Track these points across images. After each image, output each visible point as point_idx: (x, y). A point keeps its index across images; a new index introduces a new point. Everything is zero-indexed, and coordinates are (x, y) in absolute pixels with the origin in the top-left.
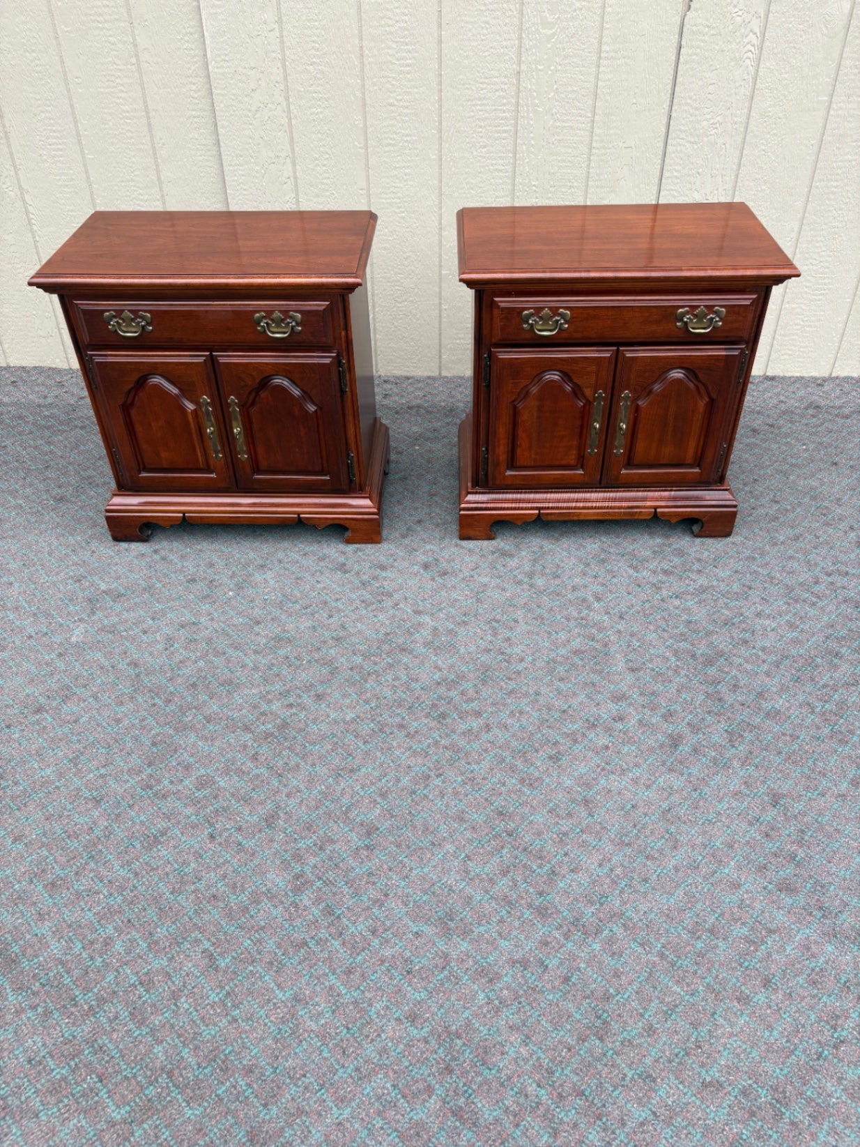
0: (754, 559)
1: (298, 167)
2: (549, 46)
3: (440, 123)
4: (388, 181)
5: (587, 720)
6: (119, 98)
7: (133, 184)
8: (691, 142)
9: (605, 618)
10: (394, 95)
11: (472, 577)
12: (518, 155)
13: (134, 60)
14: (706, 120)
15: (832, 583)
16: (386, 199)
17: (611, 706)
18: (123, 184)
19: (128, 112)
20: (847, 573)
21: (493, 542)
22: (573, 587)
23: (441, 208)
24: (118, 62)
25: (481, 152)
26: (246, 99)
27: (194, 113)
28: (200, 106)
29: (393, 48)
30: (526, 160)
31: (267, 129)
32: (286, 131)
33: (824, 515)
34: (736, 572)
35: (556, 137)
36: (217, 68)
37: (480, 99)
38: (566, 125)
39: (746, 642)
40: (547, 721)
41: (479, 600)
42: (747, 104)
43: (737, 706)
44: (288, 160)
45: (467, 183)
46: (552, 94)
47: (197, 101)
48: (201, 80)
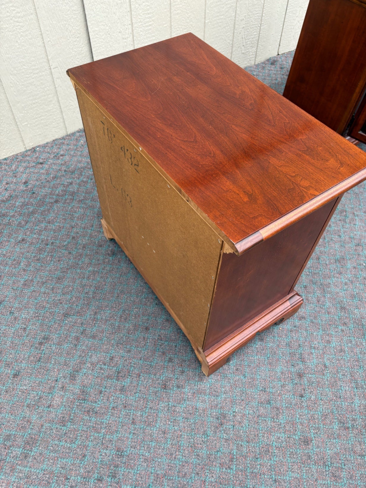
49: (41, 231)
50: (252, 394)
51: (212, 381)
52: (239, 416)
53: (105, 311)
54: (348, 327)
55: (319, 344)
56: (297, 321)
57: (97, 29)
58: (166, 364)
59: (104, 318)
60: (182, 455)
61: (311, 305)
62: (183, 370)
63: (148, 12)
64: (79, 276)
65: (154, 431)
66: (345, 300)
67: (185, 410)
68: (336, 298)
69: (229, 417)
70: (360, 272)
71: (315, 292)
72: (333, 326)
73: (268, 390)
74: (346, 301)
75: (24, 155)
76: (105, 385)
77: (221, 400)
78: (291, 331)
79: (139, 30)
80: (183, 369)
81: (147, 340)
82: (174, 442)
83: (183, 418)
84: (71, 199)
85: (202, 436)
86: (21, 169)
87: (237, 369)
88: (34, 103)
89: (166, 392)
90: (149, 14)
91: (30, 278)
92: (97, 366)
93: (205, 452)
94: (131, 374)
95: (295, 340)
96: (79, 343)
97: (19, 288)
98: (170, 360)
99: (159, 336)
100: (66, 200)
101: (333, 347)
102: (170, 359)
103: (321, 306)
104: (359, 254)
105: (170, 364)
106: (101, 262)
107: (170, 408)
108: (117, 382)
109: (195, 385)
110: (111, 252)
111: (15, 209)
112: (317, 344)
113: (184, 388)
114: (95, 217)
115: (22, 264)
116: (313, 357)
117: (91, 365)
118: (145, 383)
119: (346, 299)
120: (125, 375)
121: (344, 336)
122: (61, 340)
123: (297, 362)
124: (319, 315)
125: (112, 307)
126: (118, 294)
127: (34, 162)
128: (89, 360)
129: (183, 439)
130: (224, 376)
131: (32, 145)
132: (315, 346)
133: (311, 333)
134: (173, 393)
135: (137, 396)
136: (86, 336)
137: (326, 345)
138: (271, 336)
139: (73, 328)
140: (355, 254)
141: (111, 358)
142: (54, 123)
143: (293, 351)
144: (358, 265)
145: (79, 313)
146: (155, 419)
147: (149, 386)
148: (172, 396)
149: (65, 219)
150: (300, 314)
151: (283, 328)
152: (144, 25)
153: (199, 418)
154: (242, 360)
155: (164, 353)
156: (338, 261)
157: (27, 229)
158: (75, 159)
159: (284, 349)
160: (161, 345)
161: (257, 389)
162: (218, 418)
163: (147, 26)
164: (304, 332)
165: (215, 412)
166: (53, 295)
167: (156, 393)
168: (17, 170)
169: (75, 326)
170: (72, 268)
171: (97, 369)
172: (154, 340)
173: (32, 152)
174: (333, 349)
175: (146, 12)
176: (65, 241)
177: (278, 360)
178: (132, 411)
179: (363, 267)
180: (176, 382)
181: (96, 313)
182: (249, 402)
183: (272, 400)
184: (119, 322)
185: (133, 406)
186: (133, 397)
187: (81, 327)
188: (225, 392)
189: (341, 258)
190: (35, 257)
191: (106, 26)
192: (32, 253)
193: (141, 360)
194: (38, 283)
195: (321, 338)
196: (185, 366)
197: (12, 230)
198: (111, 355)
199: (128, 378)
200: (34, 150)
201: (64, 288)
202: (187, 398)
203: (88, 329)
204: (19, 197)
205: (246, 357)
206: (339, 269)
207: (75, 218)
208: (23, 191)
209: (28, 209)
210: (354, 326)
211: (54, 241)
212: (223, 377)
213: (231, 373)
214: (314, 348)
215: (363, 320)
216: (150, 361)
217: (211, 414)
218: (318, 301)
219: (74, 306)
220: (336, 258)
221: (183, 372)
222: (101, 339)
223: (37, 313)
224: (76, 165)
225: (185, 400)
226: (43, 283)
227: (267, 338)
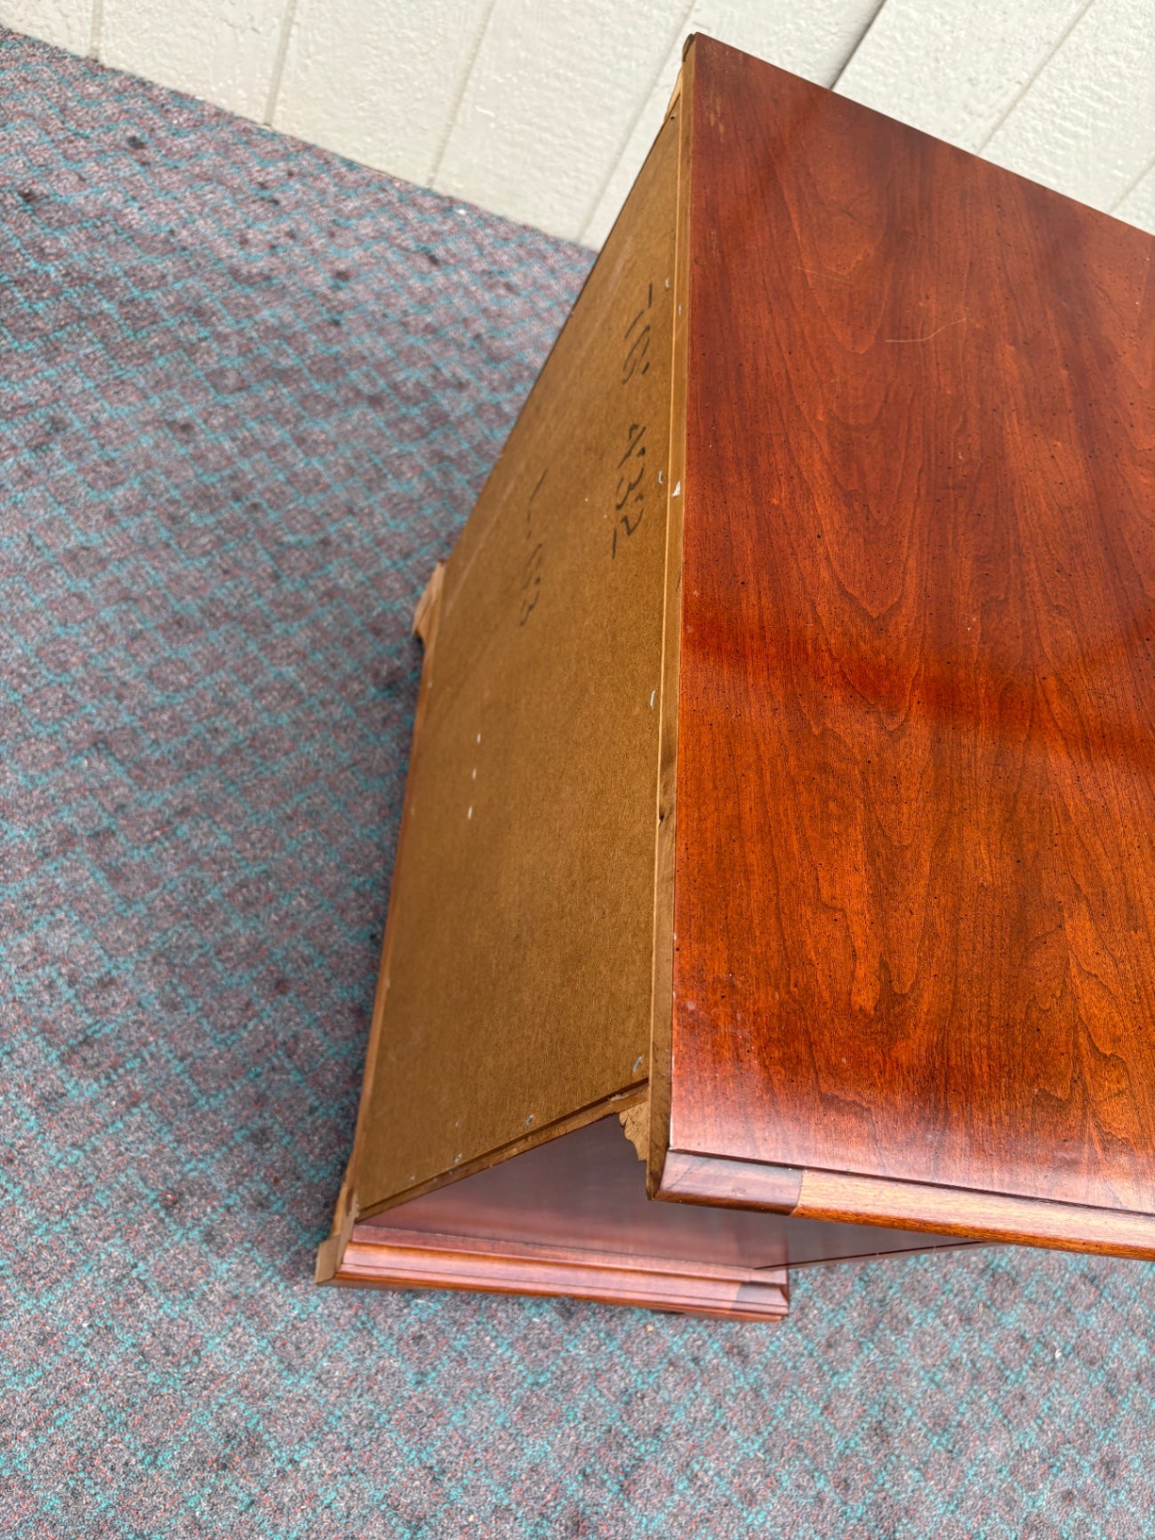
49: (256, 444)
50: (394, 1454)
51: (316, 1308)
52: (295, 1486)
53: (214, 828)
54: (845, 1503)
55: (716, 1479)
56: (716, 1346)
57: (914, 15)
58: (238, 1137)
59: (195, 845)
60: (33, 1453)
61: (799, 1336)
62: (267, 1198)
63: (1105, 93)
64: (240, 662)
65: (22, 1309)
66: (909, 1413)
67: (164, 1326)
68: (889, 1383)
69: (264, 1466)
70: (1026, 1367)
71: (845, 1309)
72: (807, 1462)
73: (448, 1485)
74: (909, 1421)
75: (410, 196)
76: (17, 1044)
77: (290, 1391)
78: (671, 1363)
79: (1033, 122)
80: (272, 1198)
81: (250, 1020)
82: (42, 1395)
83: (134, 1345)
84: (420, 429)
85: (137, 1450)
86: (366, 228)
87: (418, 1338)
88: (558, 77)
89: (162, 1220)
90: (1100, 99)
91: (105, 552)
92: (47, 969)
93: (103, 1505)
94: (114, 1077)
95: (659, 1401)
96: (61, 859)
97: (48, 555)
98: (260, 1138)
99: (296, 1037)
100: (404, 418)
101: (748, 1527)
102: (263, 1131)
103: (825, 1368)
104: (1069, 1310)
105: (250, 1147)
106: (336, 677)
107: (126, 1281)
108: (56, 1064)
109: (258, 1276)
110: (392, 673)
111: (246, 323)
112: (711, 1473)
113: (223, 1256)
114: (437, 535)
115: (120, 492)
116: (664, 1505)
117: (35, 949)
118: (130, 1138)
119: (915, 1414)
120: (98, 1065)
121: (807, 1521)
122: (22, 801)
123: (606, 1477)
124: (795, 1387)
125: (245, 835)
126: (295, 812)
127: (418, 239)
128: (42, 929)
129: (78, 1409)
130: (363, 1323)
131: (457, 190)
132: (701, 1474)
133: (723, 1422)
134: (178, 1243)
135: (71, 1159)
136: (98, 853)
137: (735, 1499)
138: (602, 1325)
139: (85, 797)
140: (1059, 1300)
141: (106, 979)
142: (565, 179)
143: (625, 1430)
144: (1039, 1341)
145: (143, 770)
146: (55, 1275)
147: (133, 1158)
148: (167, 1251)
149: (351, 471)
150: (743, 1336)
151: (658, 1334)
152: (1057, 121)
153: (179, 1387)
154: (455, 1323)
155: (260, 1100)
156: (993, 1276)
157: (226, 407)
158: (535, 330)
159: (602, 1401)
160: (273, 1069)
161: (420, 1451)
162: (229, 1438)
163: (1063, 131)
164: (708, 1401)
165: (239, 1411)
166: (122, 654)
167: (131, 1199)
168: (353, 222)
169: (95, 797)
170: (244, 626)
171: (37, 976)
172: (270, 1037)
173: (437, 207)
174: (743, 1530)
175: (1097, 88)
176: (294, 532)
177: (557, 1418)
178: (17, 1191)
179: (1048, 1359)
180: (215, 1217)
181: (184, 812)
182: (363, 1471)
183: (432, 1528)
184: (224, 895)
185: (33, 1180)
186: (58, 1150)
187: (110, 815)
188: (324, 1377)
189: (1008, 1274)
190: (172, 502)
191: (948, 28)
192: (177, 486)
193: (182, 1059)
194: (111, 584)
195: (738, 1464)
196: (282, 1192)
197: (185, 373)
198: (114, 973)
199: (97, 1079)
200: (448, 205)
201: (167, 660)
202: (204, 1294)
203: (122, 839)
204: (288, 299)
205: (478, 1323)
206: (973, 1301)
207: (382, 489)
208: (315, 294)
209: (279, 352)
210: (865, 1517)
211: (265, 505)
212: (359, 1324)
213: (391, 1335)
214: (693, 1478)
215: (905, 1521)
216: (203, 1086)
217: (221, 1406)
218: (829, 1346)
219: (146, 739)
220: (996, 1262)
221: (262, 1204)
222: (128, 901)
223: (30, 668)
224: (522, 347)
225: (190, 1295)
226: (125, 597)
227: (586, 1319)
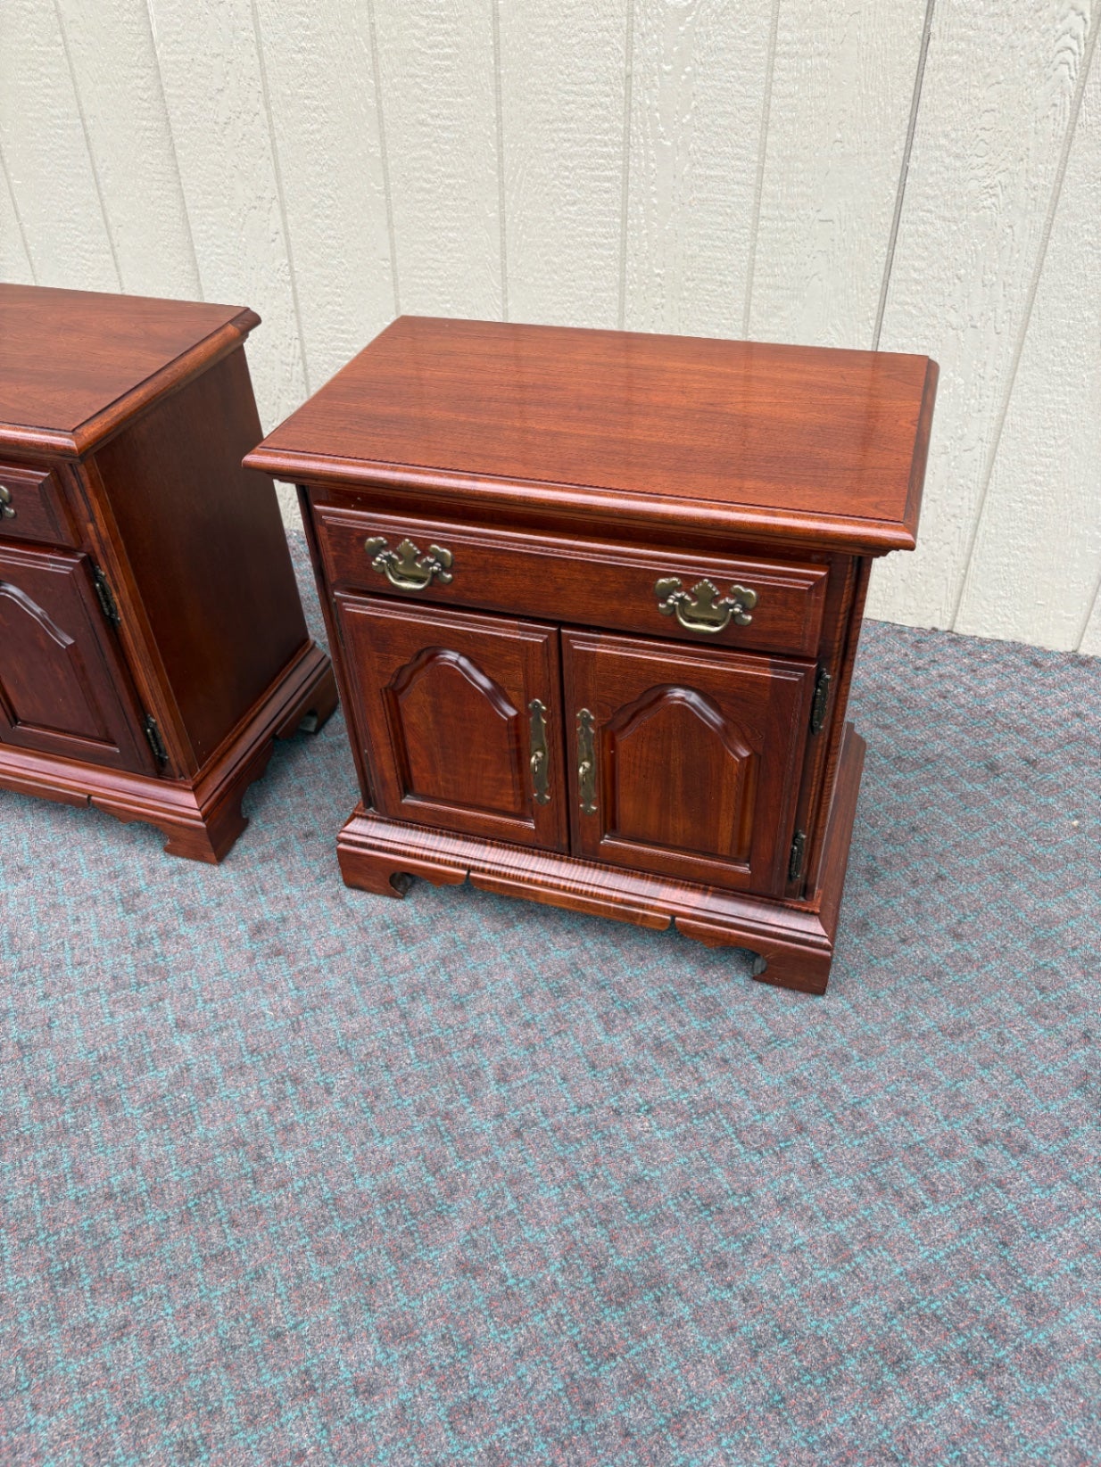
0: (846, 1059)
1: (289, 217)
2: (682, 29)
3: (501, 158)
4: (422, 248)
5: (307, 1372)
6: (46, 96)
7: (73, 226)
8: (944, 219)
9: (489, 1126)
10: (426, 106)
11: (318, 971)
12: (630, 221)
13: (59, 39)
14: (976, 178)
15: (979, 1165)
16: (421, 277)
17: (372, 1348)
18: (62, 225)
19: (59, 118)
20: (1024, 1149)
21: (398, 905)
22: (475, 1036)
23: (506, 300)
24: (38, 39)
25: (569, 212)
26: (210, 104)
27: (144, 123)
28: (152, 112)
29: (421, 27)
30: (644, 232)
31: (241, 154)
32: (269, 159)
33: (1043, 990)
34: (794, 1081)
35: (695, 194)
36: (168, 53)
37: (565, 121)
38: (712, 173)
39: (721, 1265)
40: (234, 1348)
41: (296, 1028)
42: (1058, 154)
43: (615, 1438)
44: (275, 204)
45: (547, 263)
46: (688, 117)
47: (146, 105)
48: (150, 71)
